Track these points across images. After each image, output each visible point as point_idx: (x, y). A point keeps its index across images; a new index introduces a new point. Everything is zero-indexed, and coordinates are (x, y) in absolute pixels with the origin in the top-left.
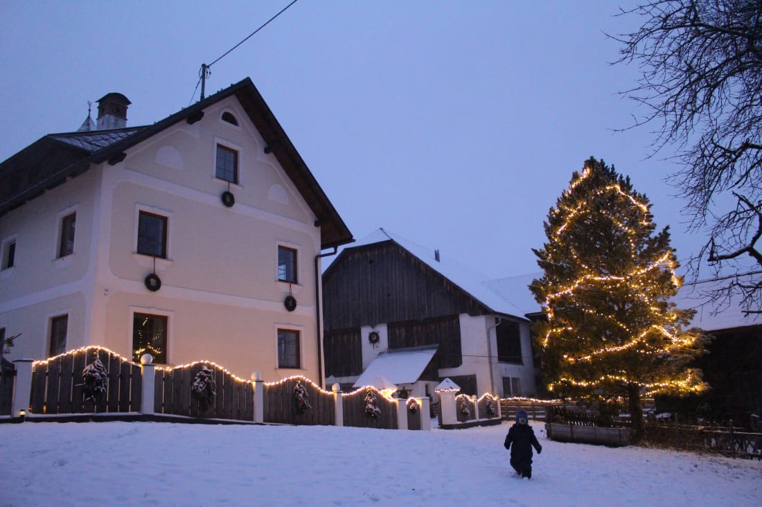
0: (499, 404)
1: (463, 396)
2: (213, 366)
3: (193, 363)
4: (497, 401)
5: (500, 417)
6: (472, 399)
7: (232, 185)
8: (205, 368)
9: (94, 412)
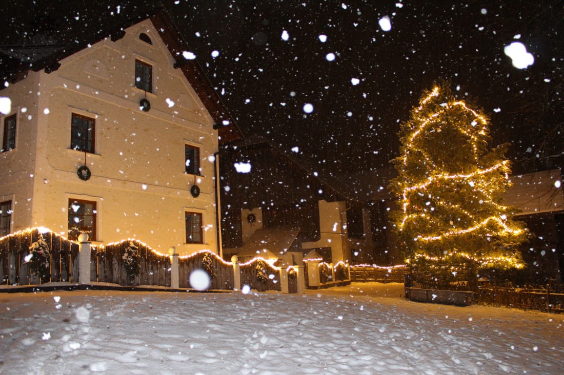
0: (349, 269)
1: (324, 264)
2: (138, 243)
3: (122, 241)
4: (347, 268)
5: (350, 279)
6: (330, 266)
7: (148, 94)
8: (132, 245)
9: (39, 284)
